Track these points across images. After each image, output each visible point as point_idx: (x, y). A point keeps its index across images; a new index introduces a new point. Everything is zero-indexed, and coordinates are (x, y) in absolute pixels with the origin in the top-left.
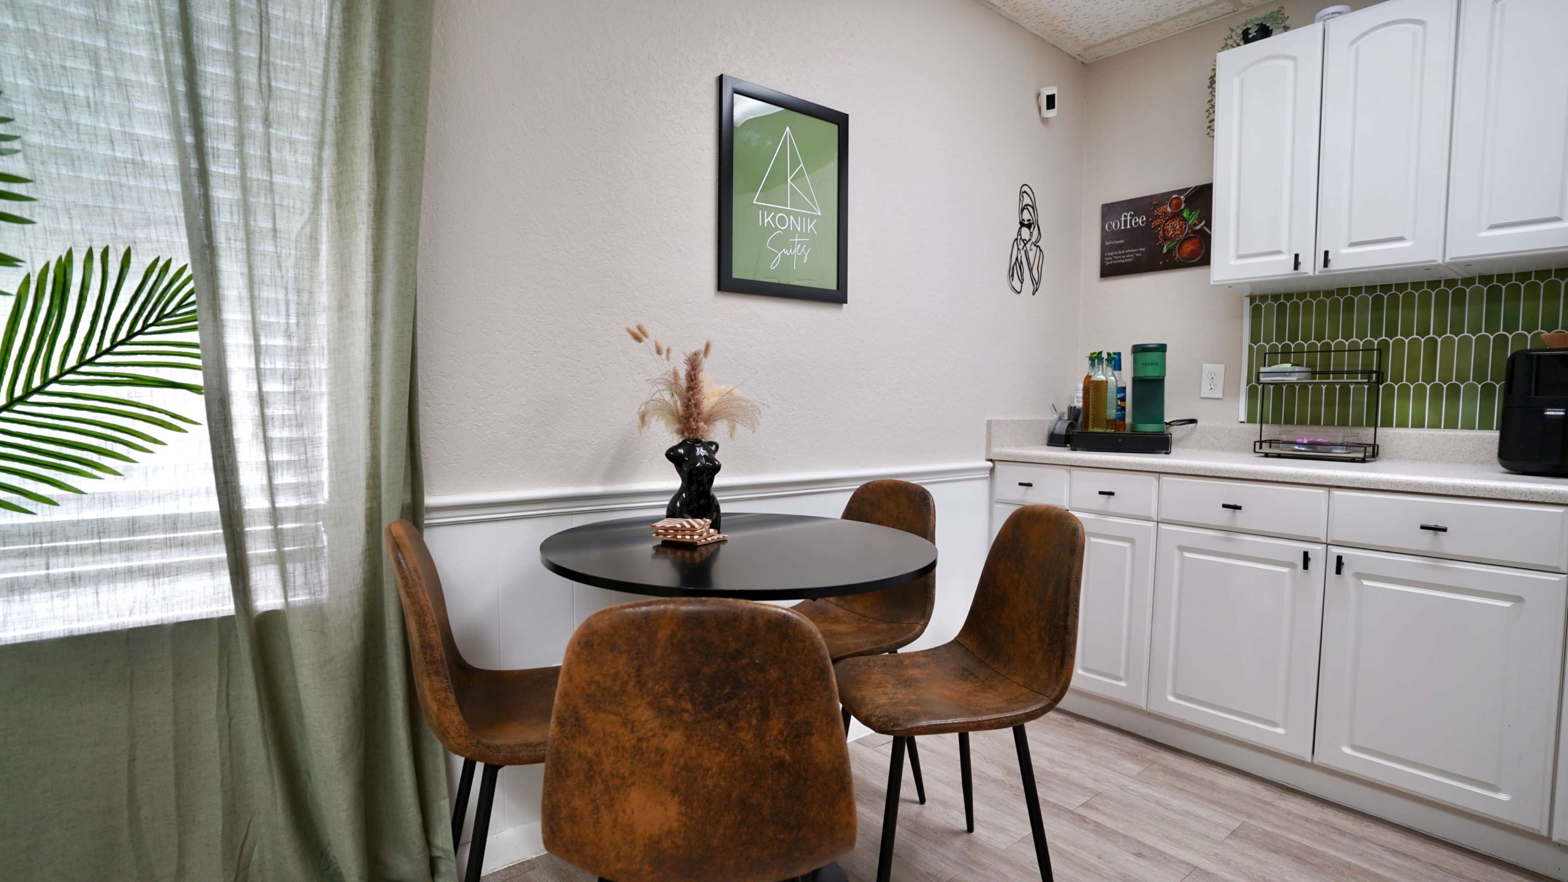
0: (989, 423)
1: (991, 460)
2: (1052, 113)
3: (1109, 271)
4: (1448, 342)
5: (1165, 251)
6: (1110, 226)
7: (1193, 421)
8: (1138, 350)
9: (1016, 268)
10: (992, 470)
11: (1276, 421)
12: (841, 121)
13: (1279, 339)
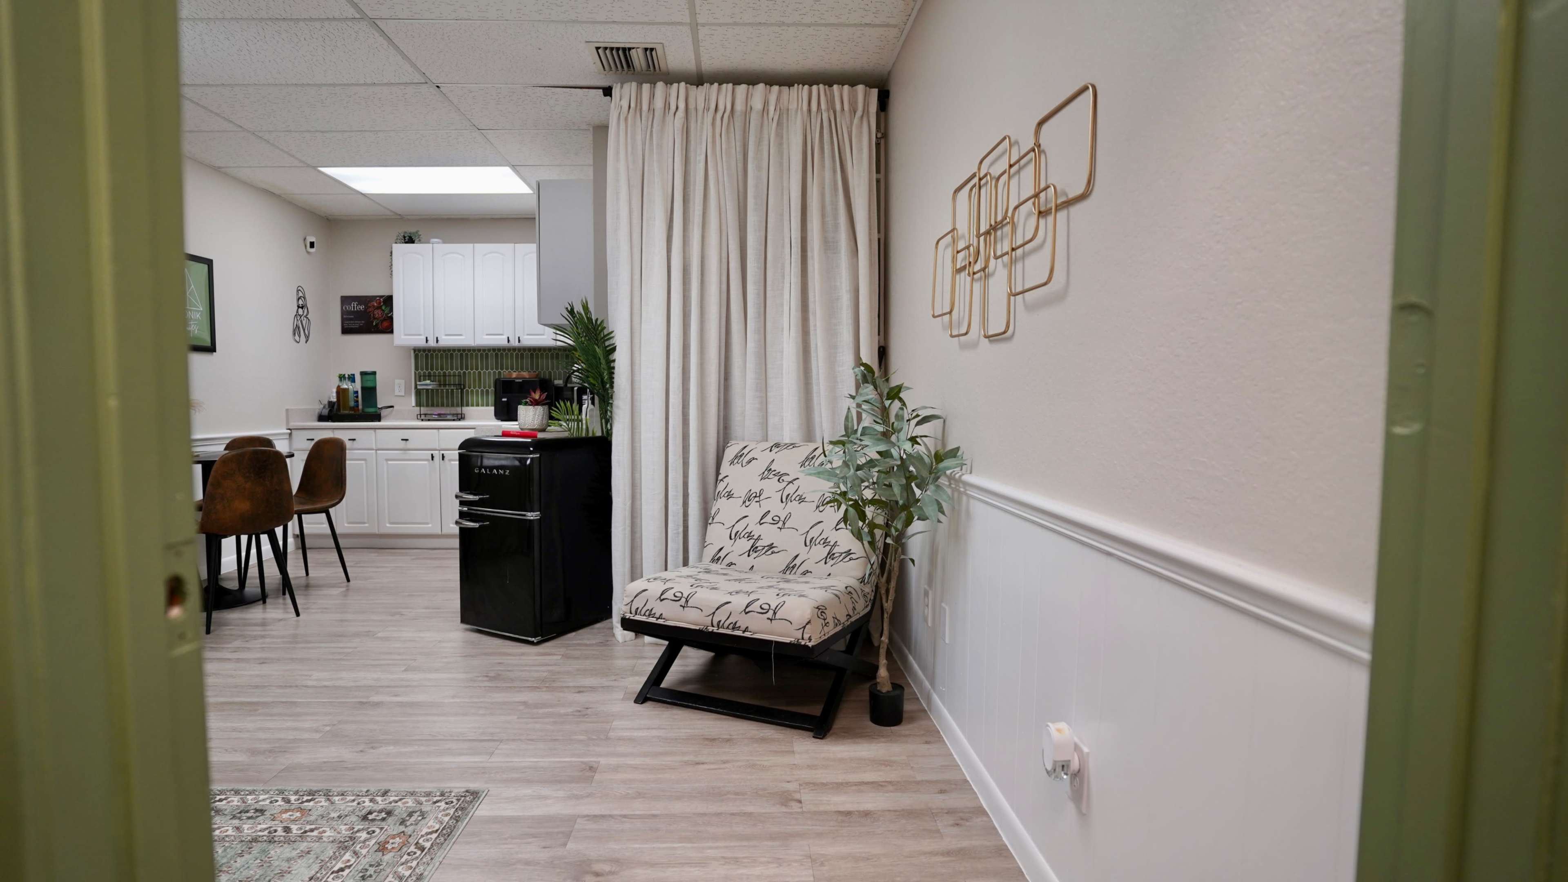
0: (287, 410)
1: (289, 429)
2: (312, 250)
3: (346, 331)
4: (489, 373)
5: (374, 324)
6: (346, 308)
7: (392, 407)
8: (363, 374)
9: (296, 330)
10: (290, 434)
11: (427, 406)
12: (209, 263)
13: (427, 369)
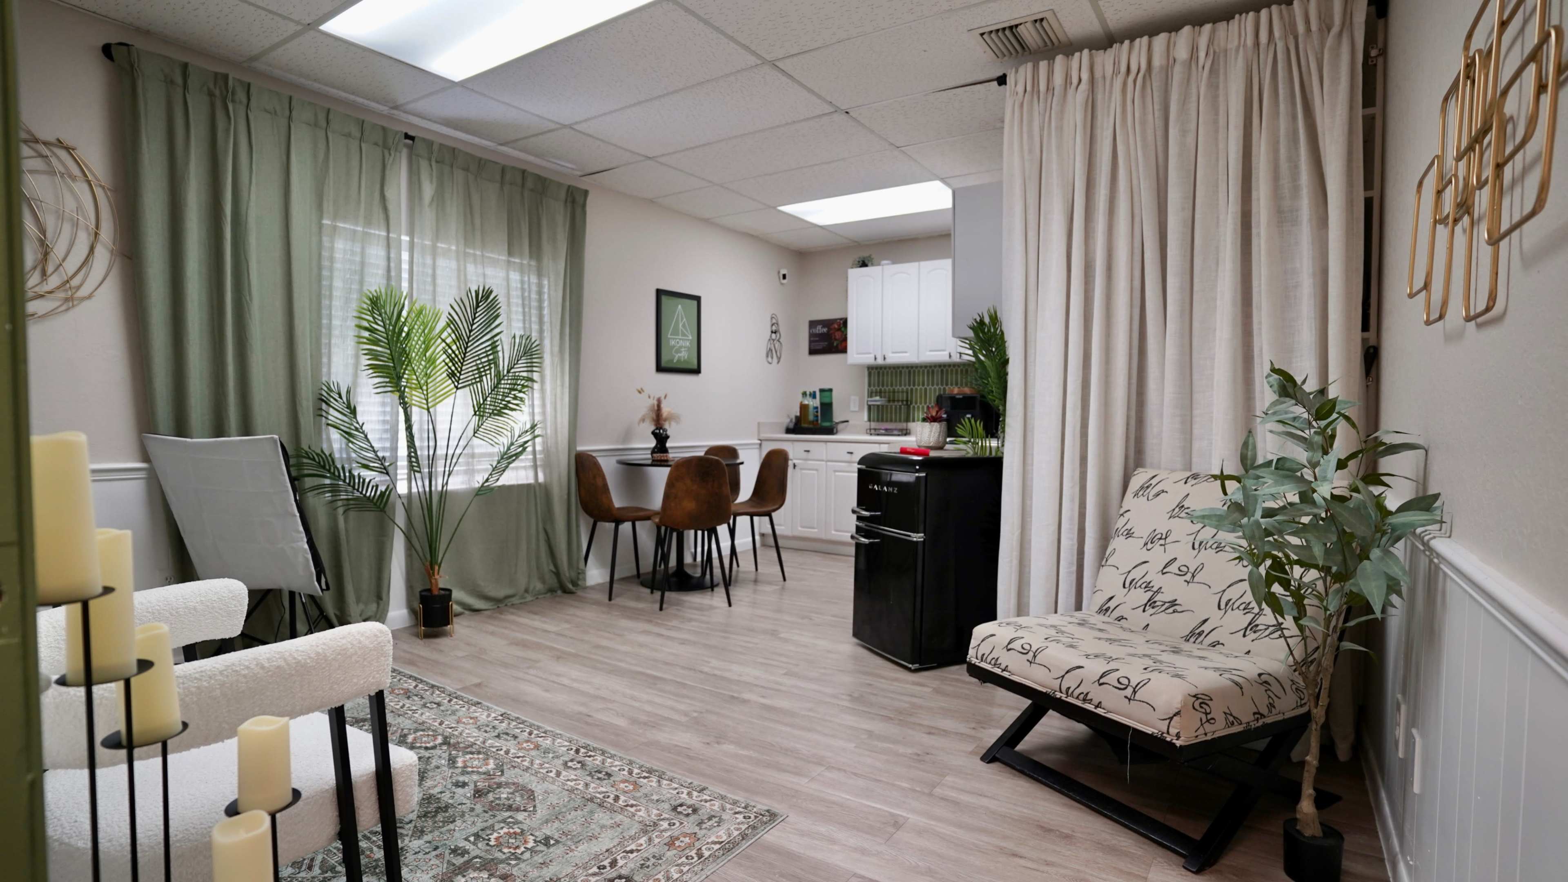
0: (759, 423)
1: (761, 439)
2: (785, 281)
3: (812, 352)
4: (930, 389)
5: (832, 345)
6: (812, 331)
7: (847, 421)
8: (822, 391)
9: (769, 353)
10: (761, 445)
11: (878, 421)
12: (698, 299)
13: (878, 386)
